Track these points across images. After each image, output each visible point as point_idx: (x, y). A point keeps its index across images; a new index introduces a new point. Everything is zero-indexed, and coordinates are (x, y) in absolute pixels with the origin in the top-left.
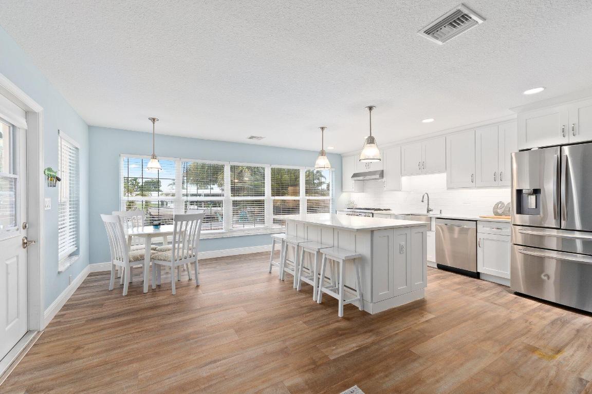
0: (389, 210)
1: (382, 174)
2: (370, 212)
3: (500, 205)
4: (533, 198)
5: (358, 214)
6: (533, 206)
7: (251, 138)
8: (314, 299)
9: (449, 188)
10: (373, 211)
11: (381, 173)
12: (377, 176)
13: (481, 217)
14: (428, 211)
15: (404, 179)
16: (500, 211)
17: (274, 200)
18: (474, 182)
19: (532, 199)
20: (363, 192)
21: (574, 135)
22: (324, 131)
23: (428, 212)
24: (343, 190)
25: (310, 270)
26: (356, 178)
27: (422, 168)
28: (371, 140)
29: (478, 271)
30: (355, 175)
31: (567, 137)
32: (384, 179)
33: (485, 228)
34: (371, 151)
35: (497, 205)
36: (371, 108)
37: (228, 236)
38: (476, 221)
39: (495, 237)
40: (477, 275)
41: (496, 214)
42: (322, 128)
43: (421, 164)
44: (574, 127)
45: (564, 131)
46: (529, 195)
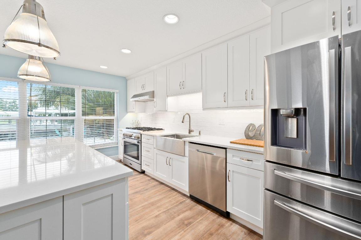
0: (161, 129)
1: (152, 94)
2: (140, 132)
3: (251, 127)
4: (293, 121)
6: (294, 134)
9: (204, 109)
16: (251, 134)
18: (226, 101)
19: (293, 123)
20: (145, 112)
21: (350, 25)
23: (189, 133)
26: (134, 99)
27: (183, 88)
29: (228, 210)
30: (135, 96)
33: (234, 158)
35: (248, 127)
38: (225, 148)
39: (245, 170)
40: (227, 215)
41: (248, 137)
44: (349, 15)
45: (334, 24)
46: (289, 116)
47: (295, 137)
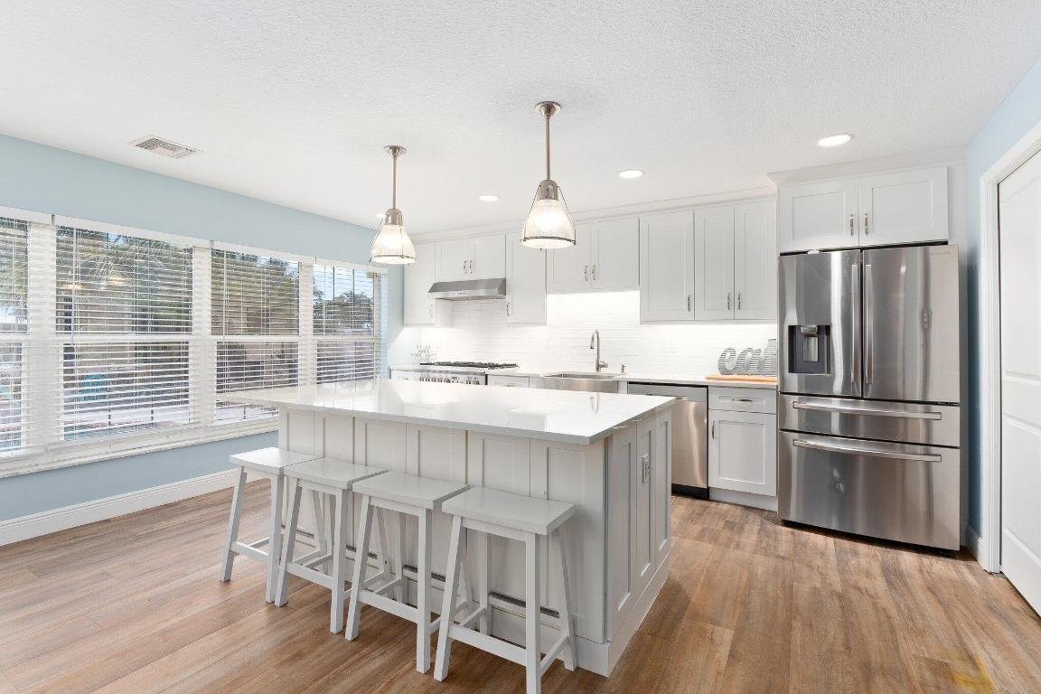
0: (514, 365)
2: (480, 372)
3: (728, 355)
4: (814, 342)
5: (450, 376)
6: (814, 357)
7: (150, 144)
8: (421, 667)
9: (643, 322)
10: (486, 370)
11: (501, 286)
12: (495, 291)
13: (708, 378)
14: (598, 367)
15: (552, 300)
16: (729, 366)
17: (220, 345)
18: (692, 310)
19: (813, 344)
20: (452, 325)
21: (866, 233)
22: (398, 159)
23: (597, 369)
24: (405, 322)
25: (380, 556)
26: (439, 295)
27: (591, 278)
28: (549, 190)
29: (710, 485)
30: (436, 288)
31: (855, 236)
32: (508, 298)
33: (722, 401)
34: (549, 218)
35: (724, 354)
36: (549, 108)
37: (44, 467)
38: (707, 387)
39: (740, 417)
40: (706, 494)
41: (724, 371)
42: (395, 150)
43: (590, 269)
44: (866, 219)
45: (852, 226)
46: (808, 336)
47: (816, 360)
